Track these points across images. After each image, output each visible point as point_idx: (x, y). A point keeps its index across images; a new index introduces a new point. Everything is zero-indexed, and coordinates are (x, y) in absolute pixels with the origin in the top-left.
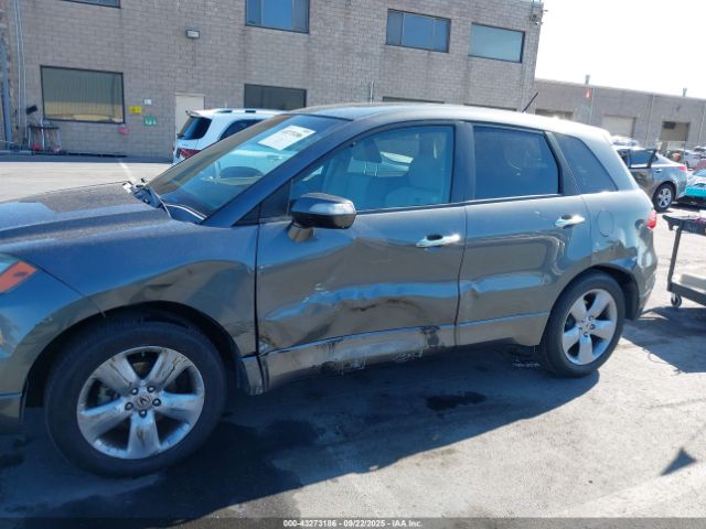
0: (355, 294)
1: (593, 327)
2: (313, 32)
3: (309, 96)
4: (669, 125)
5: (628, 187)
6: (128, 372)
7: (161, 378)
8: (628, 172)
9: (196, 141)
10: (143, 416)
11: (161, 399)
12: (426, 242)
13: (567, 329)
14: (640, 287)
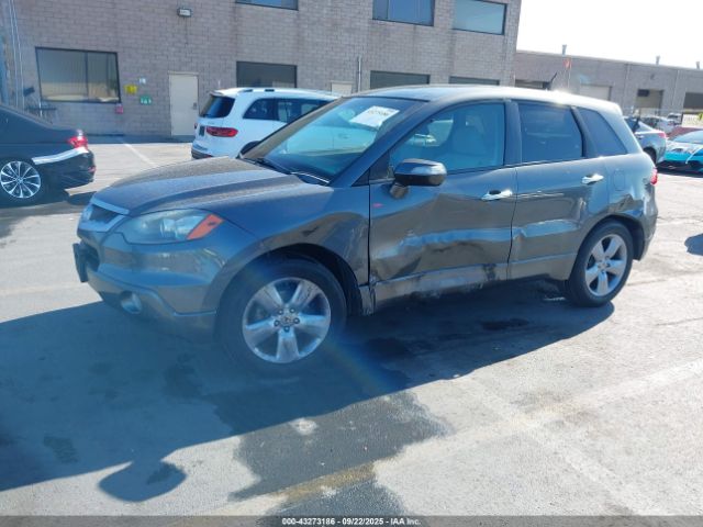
0: (436, 239)
1: (609, 266)
2: (302, 9)
3: (299, 71)
4: (643, 93)
5: (635, 151)
6: (277, 297)
7: (299, 303)
8: (634, 138)
9: (221, 119)
10: (287, 331)
11: (299, 317)
12: (489, 197)
13: (590, 267)
14: (645, 233)
